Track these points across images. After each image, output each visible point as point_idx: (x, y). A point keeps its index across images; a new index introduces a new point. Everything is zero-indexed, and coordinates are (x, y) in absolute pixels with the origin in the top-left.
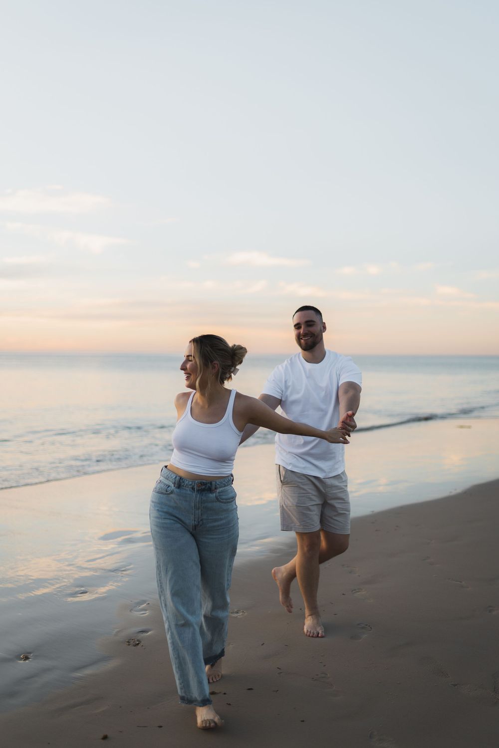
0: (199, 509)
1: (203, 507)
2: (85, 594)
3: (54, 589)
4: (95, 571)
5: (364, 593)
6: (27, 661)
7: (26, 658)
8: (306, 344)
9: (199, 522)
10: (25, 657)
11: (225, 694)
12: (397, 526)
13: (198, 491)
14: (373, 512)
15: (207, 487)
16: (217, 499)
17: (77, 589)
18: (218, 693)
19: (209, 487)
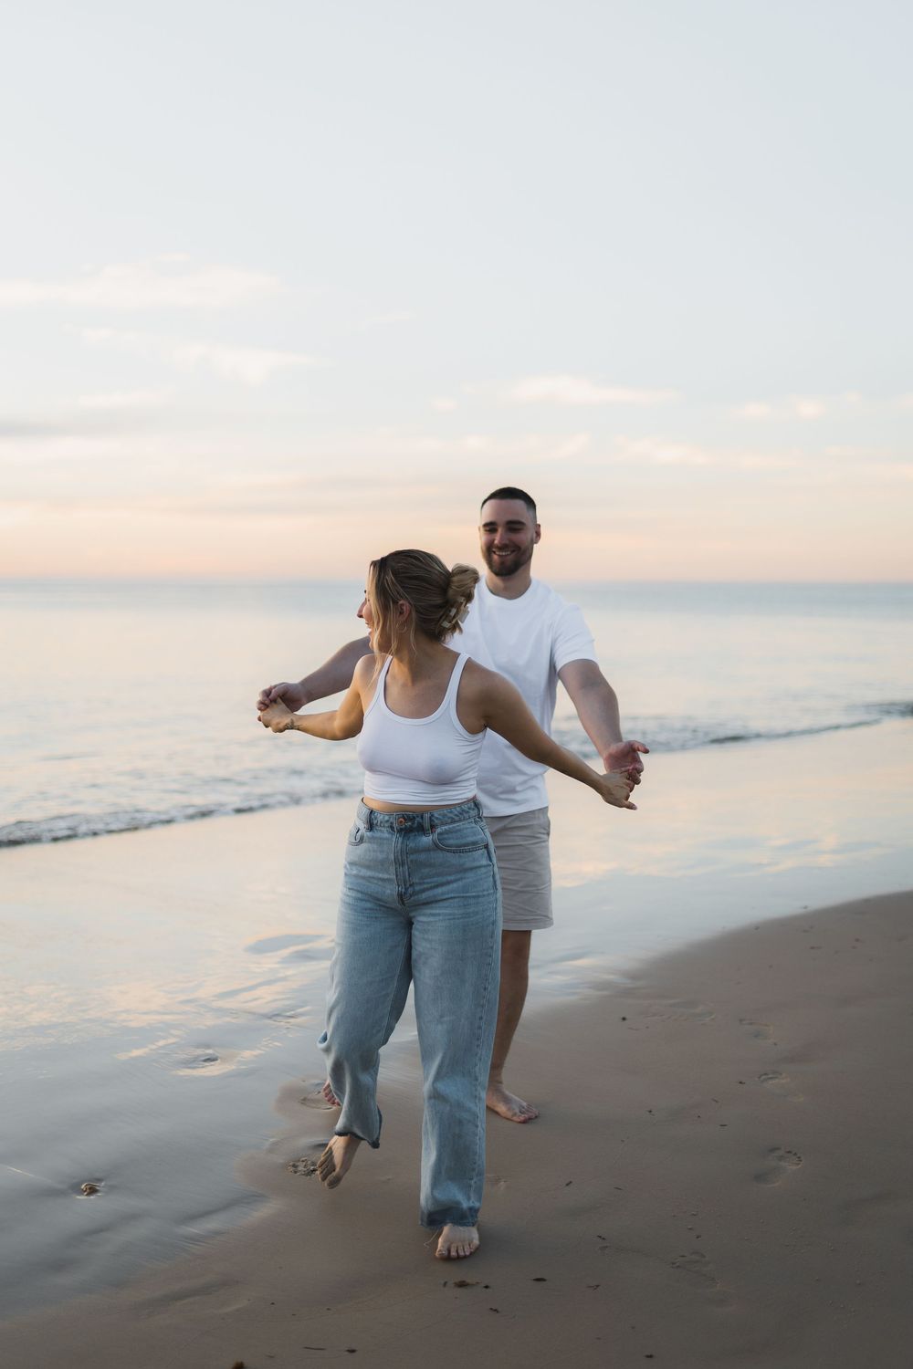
0: (403, 864)
1: (412, 861)
2: (212, 1063)
3: (151, 1050)
4: (235, 1016)
5: (784, 1081)
6: (92, 1197)
7: (92, 1191)
8: (502, 563)
9: (406, 889)
10: (90, 1189)
11: (487, 1287)
12: (857, 940)
13: (400, 831)
14: (806, 907)
15: (416, 825)
16: (436, 845)
17: (199, 1052)
18: (473, 1285)
19: (419, 823)
